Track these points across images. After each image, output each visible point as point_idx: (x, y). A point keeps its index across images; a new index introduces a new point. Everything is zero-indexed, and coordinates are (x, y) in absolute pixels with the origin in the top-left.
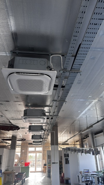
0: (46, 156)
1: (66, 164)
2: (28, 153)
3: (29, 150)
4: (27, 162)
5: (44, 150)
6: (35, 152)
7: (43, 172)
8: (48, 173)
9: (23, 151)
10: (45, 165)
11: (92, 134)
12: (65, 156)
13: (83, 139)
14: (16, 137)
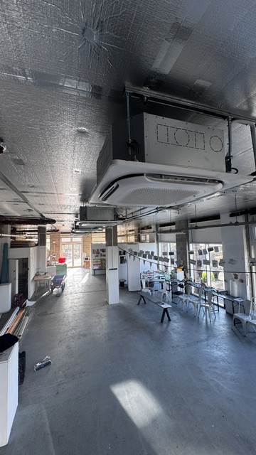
0: (89, 250)
1: (121, 263)
2: (61, 244)
4: (62, 257)
5: (84, 241)
6: (71, 242)
7: (84, 267)
8: (93, 271)
9: (54, 242)
10: (87, 259)
11: (157, 225)
12: (120, 254)
13: (141, 229)
14: (45, 228)
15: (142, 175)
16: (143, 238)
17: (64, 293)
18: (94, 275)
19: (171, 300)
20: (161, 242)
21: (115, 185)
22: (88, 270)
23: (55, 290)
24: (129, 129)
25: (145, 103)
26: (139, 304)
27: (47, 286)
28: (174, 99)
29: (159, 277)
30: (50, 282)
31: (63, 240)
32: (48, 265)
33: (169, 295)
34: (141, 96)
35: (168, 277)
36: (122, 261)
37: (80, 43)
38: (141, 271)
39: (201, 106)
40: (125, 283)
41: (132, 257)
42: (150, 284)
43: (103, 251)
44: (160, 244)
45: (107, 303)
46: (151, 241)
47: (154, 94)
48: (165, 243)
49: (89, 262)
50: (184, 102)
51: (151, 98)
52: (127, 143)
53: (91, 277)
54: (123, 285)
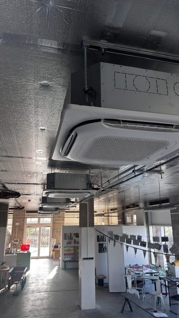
0: (60, 234)
1: (99, 252)
2: (25, 226)
3: (27, 223)
4: (25, 243)
5: (54, 223)
6: (39, 225)
7: (52, 258)
8: (64, 263)
9: (17, 224)
10: (56, 247)
11: (145, 203)
12: (98, 240)
13: (125, 207)
14: (7, 205)
15: (99, 120)
16: (128, 220)
17: (25, 291)
18: (65, 268)
19: (168, 308)
20: (152, 224)
21: (73, 134)
22: (57, 263)
23: (13, 286)
24: (86, 77)
25: (103, 54)
26: (122, 312)
27: (3, 281)
28: (134, 49)
29: (151, 274)
30: (7, 274)
31: (29, 220)
32: (7, 253)
33: (165, 301)
34: (99, 48)
35: (163, 274)
36: (102, 249)
37: (38, 8)
38: (126, 264)
39: (162, 54)
40: (105, 281)
41: (112, 242)
42: (139, 283)
43: (77, 235)
44: (151, 227)
45: (79, 307)
46: (140, 223)
47: (111, 45)
48: (158, 227)
49: (59, 251)
50: (144, 51)
51: (109, 49)
52: (84, 90)
53: (61, 270)
54: (101, 284)
